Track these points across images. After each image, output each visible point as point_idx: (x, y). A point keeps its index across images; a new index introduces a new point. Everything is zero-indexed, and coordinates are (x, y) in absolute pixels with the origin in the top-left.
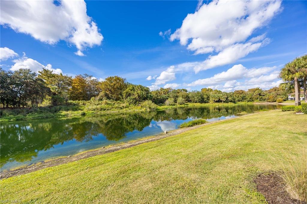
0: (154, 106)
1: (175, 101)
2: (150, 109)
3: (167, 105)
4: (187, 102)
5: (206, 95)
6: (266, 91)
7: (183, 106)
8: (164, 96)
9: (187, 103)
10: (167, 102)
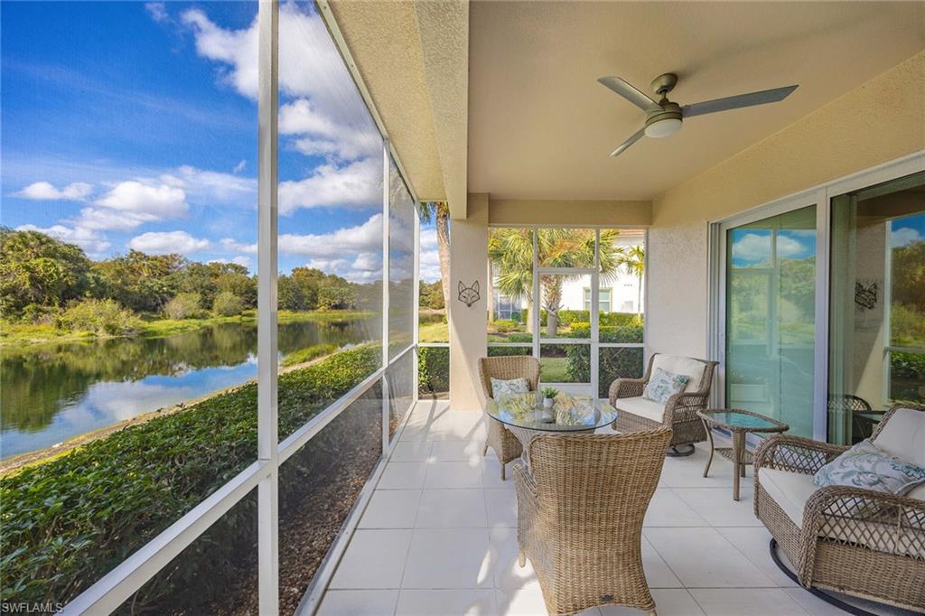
0: (129, 320)
1: (207, 304)
2: (113, 333)
3: (177, 318)
4: (248, 309)
5: (309, 288)
6: (430, 286)
7: (236, 319)
8: (155, 283)
9: (251, 312)
10: (175, 306)
